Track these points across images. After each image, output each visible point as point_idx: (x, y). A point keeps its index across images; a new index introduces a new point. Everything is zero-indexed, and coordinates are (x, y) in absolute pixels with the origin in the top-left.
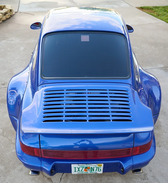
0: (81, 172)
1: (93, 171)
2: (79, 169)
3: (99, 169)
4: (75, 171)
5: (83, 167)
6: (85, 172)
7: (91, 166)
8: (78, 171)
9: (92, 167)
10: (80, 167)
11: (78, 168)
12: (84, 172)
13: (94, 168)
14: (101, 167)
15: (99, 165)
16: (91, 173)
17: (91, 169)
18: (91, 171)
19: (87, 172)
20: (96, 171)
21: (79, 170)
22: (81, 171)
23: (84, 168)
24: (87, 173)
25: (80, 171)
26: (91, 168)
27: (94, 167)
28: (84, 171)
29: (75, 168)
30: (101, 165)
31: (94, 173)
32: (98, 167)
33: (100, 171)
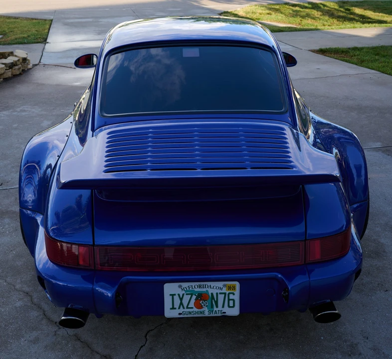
0: (186, 310)
1: (217, 307)
2: (181, 299)
3: (229, 300)
4: (173, 308)
5: (192, 295)
6: (197, 310)
7: (210, 291)
8: (179, 308)
9: (212, 294)
10: (183, 295)
11: (179, 295)
12: (195, 309)
13: (219, 295)
14: (234, 294)
15: (229, 288)
16: (211, 315)
17: (210, 300)
18: (212, 307)
19: (201, 310)
20: (223, 307)
21: (181, 304)
22: (187, 308)
23: (194, 297)
24: (201, 313)
25: (184, 308)
26: (210, 295)
27: (217, 294)
28: (193, 306)
29: (173, 295)
30: (234, 288)
31: (220, 315)
32: (227, 292)
33: (234, 306)
